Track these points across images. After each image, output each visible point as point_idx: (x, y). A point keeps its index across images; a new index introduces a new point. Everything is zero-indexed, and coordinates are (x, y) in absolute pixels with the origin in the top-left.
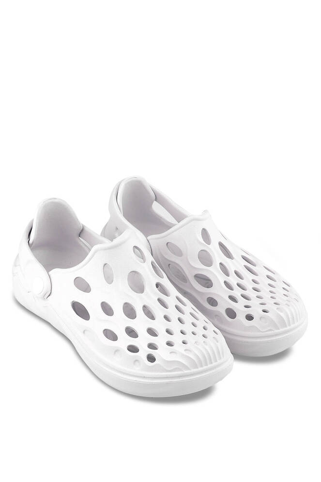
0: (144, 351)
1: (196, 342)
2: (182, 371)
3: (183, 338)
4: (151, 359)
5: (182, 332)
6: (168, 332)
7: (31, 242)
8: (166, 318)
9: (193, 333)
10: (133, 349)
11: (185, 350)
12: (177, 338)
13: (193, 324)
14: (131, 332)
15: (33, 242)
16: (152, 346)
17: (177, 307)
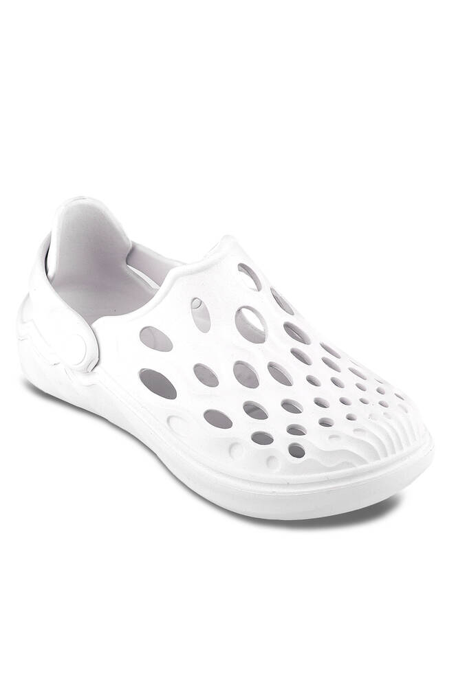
0: (282, 440)
1: (370, 415)
2: (354, 467)
3: (346, 410)
4: (297, 451)
5: (343, 402)
6: (319, 403)
7: (51, 273)
8: (311, 381)
9: (363, 401)
10: (262, 438)
11: (355, 430)
12: (336, 412)
13: (359, 387)
14: (254, 410)
15: (55, 275)
16: (294, 430)
17: (326, 361)
